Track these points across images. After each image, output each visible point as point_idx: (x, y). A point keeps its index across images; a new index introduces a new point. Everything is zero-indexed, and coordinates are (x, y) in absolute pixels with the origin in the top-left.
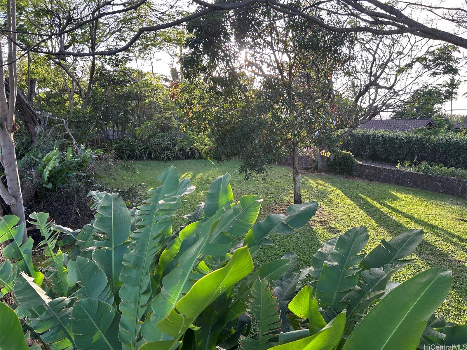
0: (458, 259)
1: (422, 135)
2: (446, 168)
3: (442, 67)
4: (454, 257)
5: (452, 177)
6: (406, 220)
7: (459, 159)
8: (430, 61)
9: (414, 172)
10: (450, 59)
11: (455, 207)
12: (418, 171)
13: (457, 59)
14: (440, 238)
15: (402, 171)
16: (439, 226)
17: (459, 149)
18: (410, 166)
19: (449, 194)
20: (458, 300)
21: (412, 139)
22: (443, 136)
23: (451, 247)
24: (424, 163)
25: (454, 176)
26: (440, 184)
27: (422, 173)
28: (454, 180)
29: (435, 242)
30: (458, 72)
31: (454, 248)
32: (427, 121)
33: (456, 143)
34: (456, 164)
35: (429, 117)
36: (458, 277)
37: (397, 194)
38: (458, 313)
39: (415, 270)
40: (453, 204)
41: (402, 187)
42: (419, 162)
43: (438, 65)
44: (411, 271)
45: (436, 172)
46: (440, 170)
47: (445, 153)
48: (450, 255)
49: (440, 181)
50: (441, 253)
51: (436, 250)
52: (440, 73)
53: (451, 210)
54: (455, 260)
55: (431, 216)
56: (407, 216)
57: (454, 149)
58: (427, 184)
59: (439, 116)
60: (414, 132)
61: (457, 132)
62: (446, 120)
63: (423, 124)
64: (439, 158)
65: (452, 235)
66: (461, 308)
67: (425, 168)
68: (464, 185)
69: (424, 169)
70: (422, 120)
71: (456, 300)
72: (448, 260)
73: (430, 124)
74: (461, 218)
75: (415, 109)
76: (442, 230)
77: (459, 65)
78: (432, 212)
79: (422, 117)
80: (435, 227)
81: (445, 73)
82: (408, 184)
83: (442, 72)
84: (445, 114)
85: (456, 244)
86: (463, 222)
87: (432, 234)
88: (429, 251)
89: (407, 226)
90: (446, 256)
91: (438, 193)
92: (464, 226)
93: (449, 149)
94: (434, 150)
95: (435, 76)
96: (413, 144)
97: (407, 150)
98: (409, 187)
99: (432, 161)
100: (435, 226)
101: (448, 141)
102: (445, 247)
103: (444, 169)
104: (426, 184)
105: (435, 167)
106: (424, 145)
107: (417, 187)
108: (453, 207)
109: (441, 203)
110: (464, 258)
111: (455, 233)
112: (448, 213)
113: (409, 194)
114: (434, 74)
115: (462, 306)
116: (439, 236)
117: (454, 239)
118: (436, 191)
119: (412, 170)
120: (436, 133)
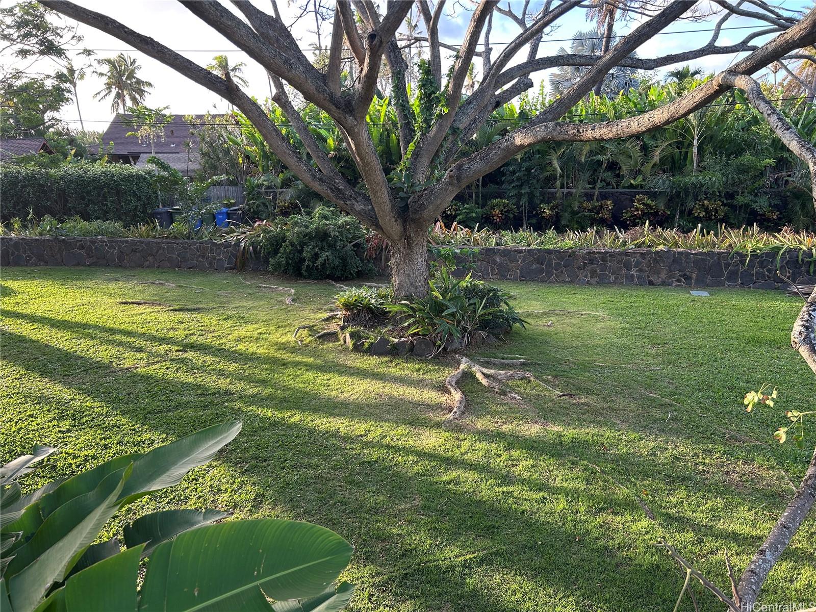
0: (126, 366)
1: (32, 168)
2: (88, 223)
3: (35, 41)
4: (120, 364)
5: (99, 237)
6: (32, 328)
7: (106, 205)
8: (8, 27)
9: (33, 237)
10: (43, 27)
11: (112, 285)
12: (41, 234)
13: (57, 28)
14: (95, 342)
15: (11, 239)
16: (91, 322)
17: (102, 189)
18: (25, 227)
19: (101, 266)
20: (134, 430)
21: (17, 177)
22: (69, 167)
23: (113, 350)
24: (47, 218)
25: (103, 235)
26: (82, 252)
27: (48, 237)
28: (104, 241)
29: (88, 350)
30: (64, 54)
31: (118, 351)
32: (38, 143)
33: (95, 179)
34: (105, 215)
35: (41, 134)
36: (129, 395)
37: (10, 284)
38: (135, 449)
39: (58, 409)
40: (109, 280)
41: (20, 268)
42: (39, 215)
43: (28, 35)
44: (53, 412)
45: (72, 232)
46: (77, 227)
47: (83, 198)
48: (114, 364)
49: (82, 247)
50: (100, 366)
51: (91, 364)
52: (34, 53)
53: (108, 291)
54: (122, 369)
55: (76, 308)
56: (33, 319)
57: (94, 189)
58: (61, 255)
59: (59, 134)
60: (18, 163)
61: (95, 160)
62: (72, 141)
63: (33, 148)
64: (74, 208)
65: (112, 331)
66: (139, 439)
67: (51, 228)
68: (119, 246)
69: (50, 230)
70: (29, 141)
71: (130, 430)
72: (112, 372)
73: (44, 147)
74: (124, 301)
75: (12, 121)
76: (96, 327)
77: (62, 41)
78: (77, 301)
79: (27, 135)
80: (85, 326)
81: (42, 53)
82: (27, 261)
83: (36, 50)
84: (68, 129)
85: (120, 344)
86: (127, 307)
87: (81, 338)
88: (79, 368)
89: (35, 338)
90: (108, 367)
91: (83, 268)
92: (129, 313)
93: (86, 190)
94: (63, 194)
95: (26, 57)
96: (23, 187)
97: (13, 199)
98: (31, 266)
99: (62, 214)
100: (85, 325)
101: (83, 177)
102: (103, 353)
103: (84, 224)
104: (59, 255)
105: (69, 225)
106: (42, 186)
107: (46, 263)
108: (110, 286)
109: (87, 283)
110: (136, 361)
111: (117, 326)
112: (104, 297)
113: (34, 278)
114: (24, 53)
115: (139, 436)
116: (92, 338)
117: (118, 337)
118: (78, 264)
119: (30, 234)
120: (55, 163)
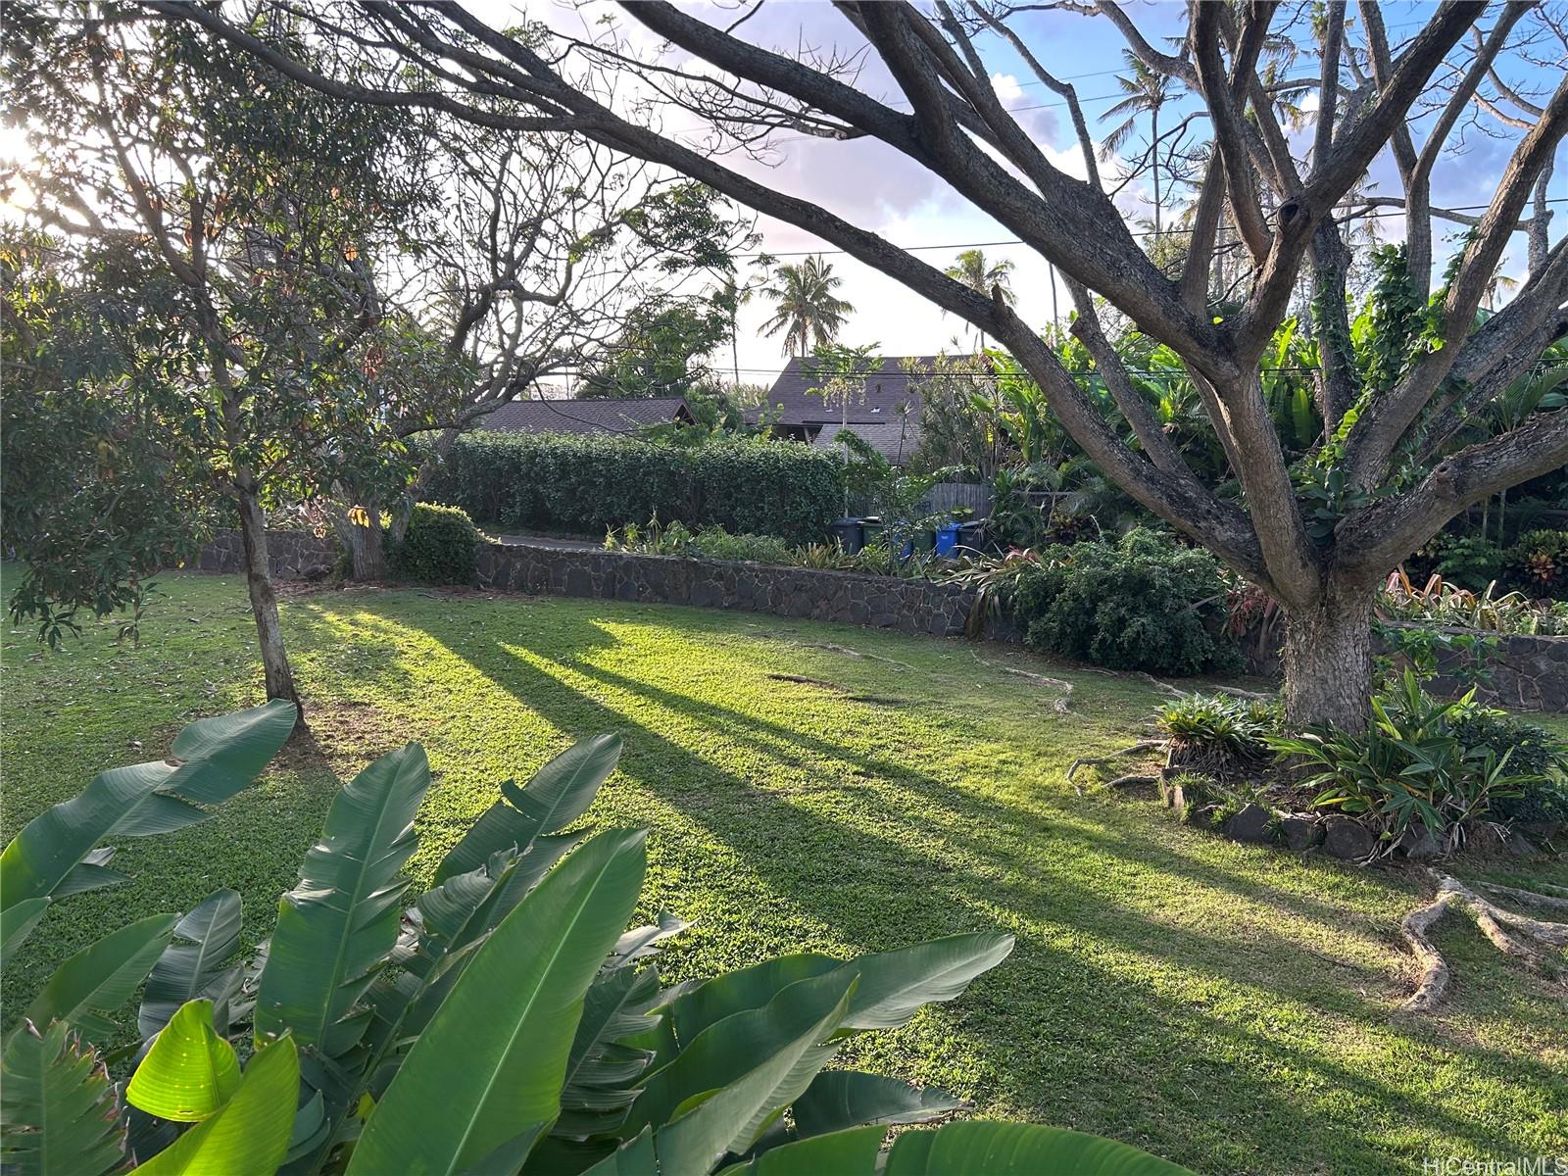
0: (772, 788)
1: (663, 445)
2: (731, 537)
3: (690, 246)
4: (763, 784)
5: (748, 562)
6: (638, 703)
7: (762, 508)
8: (657, 225)
9: (651, 555)
10: (705, 223)
11: (759, 644)
12: (663, 551)
13: (725, 223)
14: (726, 739)
15: (621, 557)
16: (723, 705)
17: (759, 482)
18: (642, 538)
19: (744, 610)
20: (776, 905)
21: (639, 459)
22: (716, 445)
23: (754, 757)
24: (675, 526)
25: (752, 558)
26: (720, 584)
27: (673, 557)
28: (754, 570)
29: (715, 752)
30: (730, 262)
31: (761, 760)
32: (674, 405)
33: (750, 466)
34: (758, 526)
35: (680, 391)
36: (773, 841)
37: (612, 628)
38: (776, 940)
39: (664, 846)
40: (756, 635)
41: (627, 604)
42: (664, 522)
43: (680, 238)
44: (656, 851)
45: (708, 552)
46: (717, 542)
47: (729, 496)
48: (753, 783)
49: (720, 577)
50: (730, 781)
51: (717, 777)
52: (687, 264)
53: (752, 655)
54: (764, 793)
55: (702, 678)
56: (639, 689)
57: (747, 481)
58: (689, 587)
59: (704, 390)
60: (644, 438)
61: (751, 434)
62: (723, 402)
63: (665, 414)
64: (714, 511)
65: (755, 724)
66: (784, 924)
67: (679, 542)
68: (776, 580)
69: (677, 546)
70: (661, 402)
71: (771, 904)
72: (748, 795)
73: (682, 412)
74: (776, 673)
75: (640, 369)
76: (730, 714)
77: (731, 244)
78: (705, 666)
79: (660, 393)
80: (714, 710)
81: (698, 263)
82: (640, 593)
83: (690, 259)
84: (718, 384)
85: (765, 748)
86: (780, 684)
87: (707, 729)
88: (700, 782)
89: (640, 721)
90: (742, 786)
91: (719, 612)
92: (782, 695)
93: (734, 483)
94: (700, 489)
95: (675, 271)
96: (645, 474)
97: (628, 493)
98: (644, 602)
99: (696, 521)
100: (714, 707)
101: (732, 461)
102: (738, 761)
103: (727, 539)
104: (685, 588)
105: (706, 538)
106: (672, 473)
107: (666, 599)
108: (755, 645)
109: (722, 637)
110: (787, 782)
111: (762, 716)
112: (745, 664)
113: (644, 622)
114: (672, 265)
115: (785, 919)
116: (724, 732)
117: (762, 735)
118: (712, 605)
119: (648, 551)
120: (696, 438)
